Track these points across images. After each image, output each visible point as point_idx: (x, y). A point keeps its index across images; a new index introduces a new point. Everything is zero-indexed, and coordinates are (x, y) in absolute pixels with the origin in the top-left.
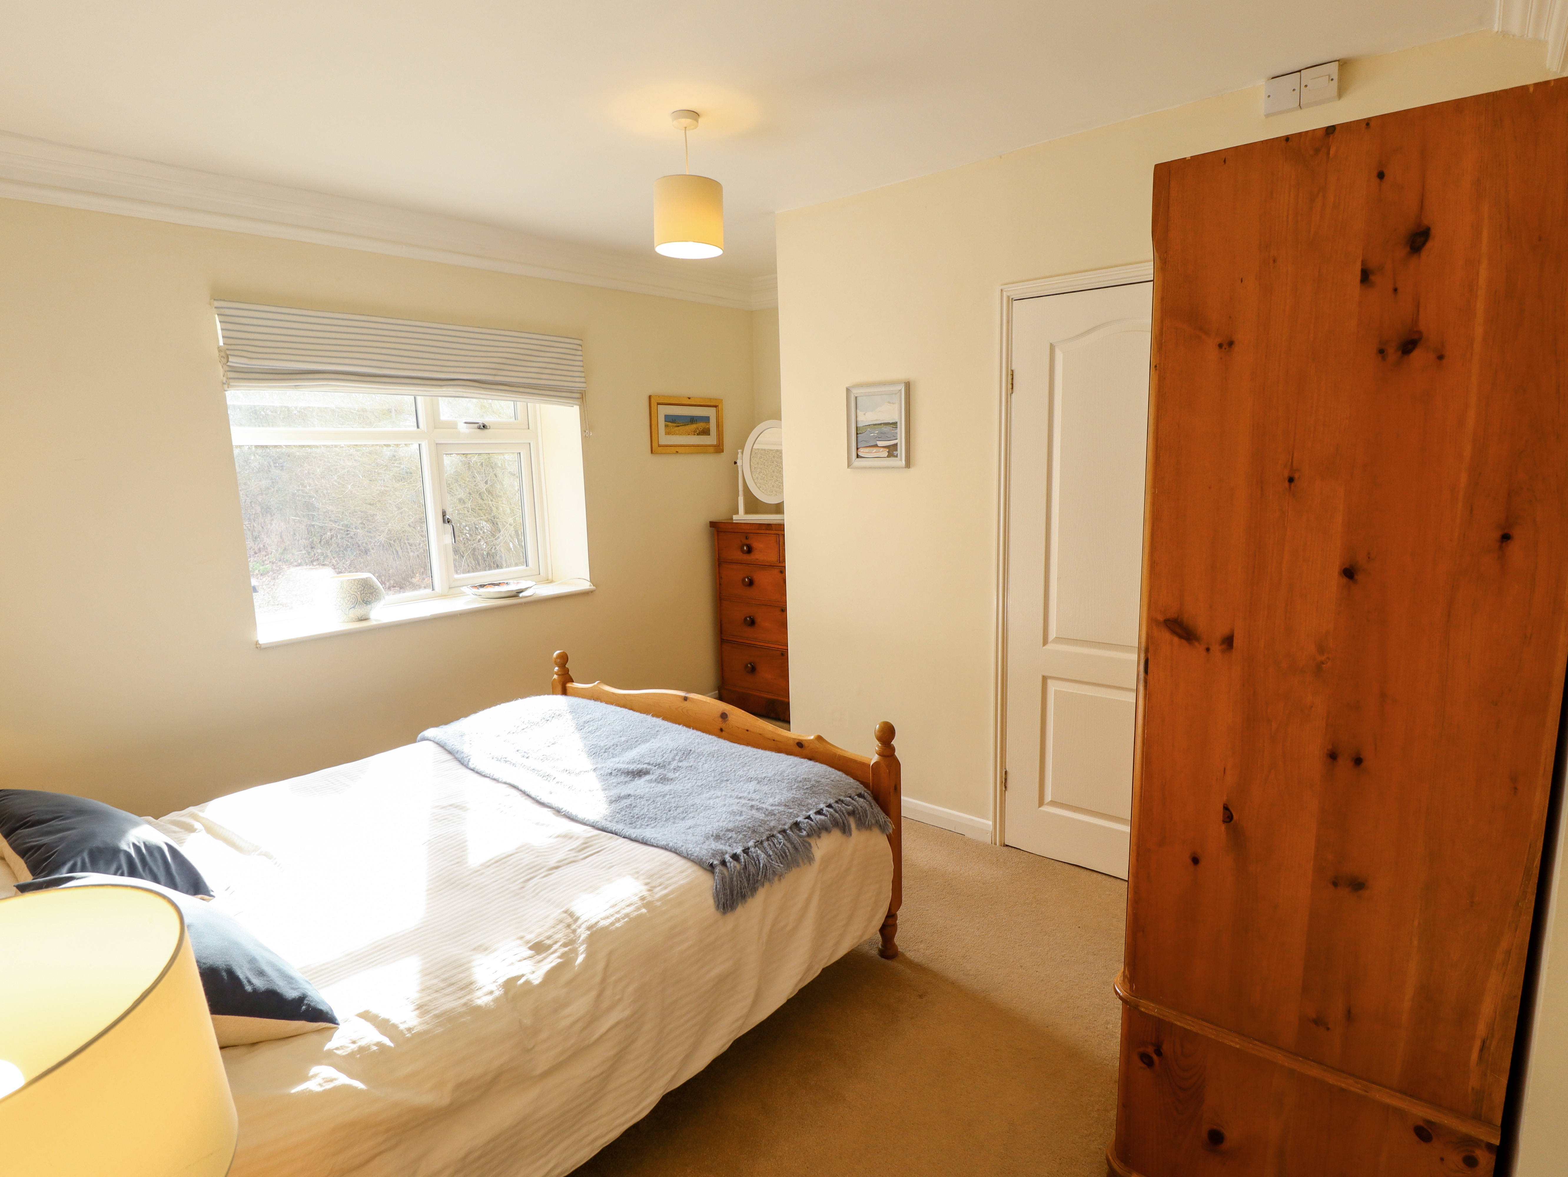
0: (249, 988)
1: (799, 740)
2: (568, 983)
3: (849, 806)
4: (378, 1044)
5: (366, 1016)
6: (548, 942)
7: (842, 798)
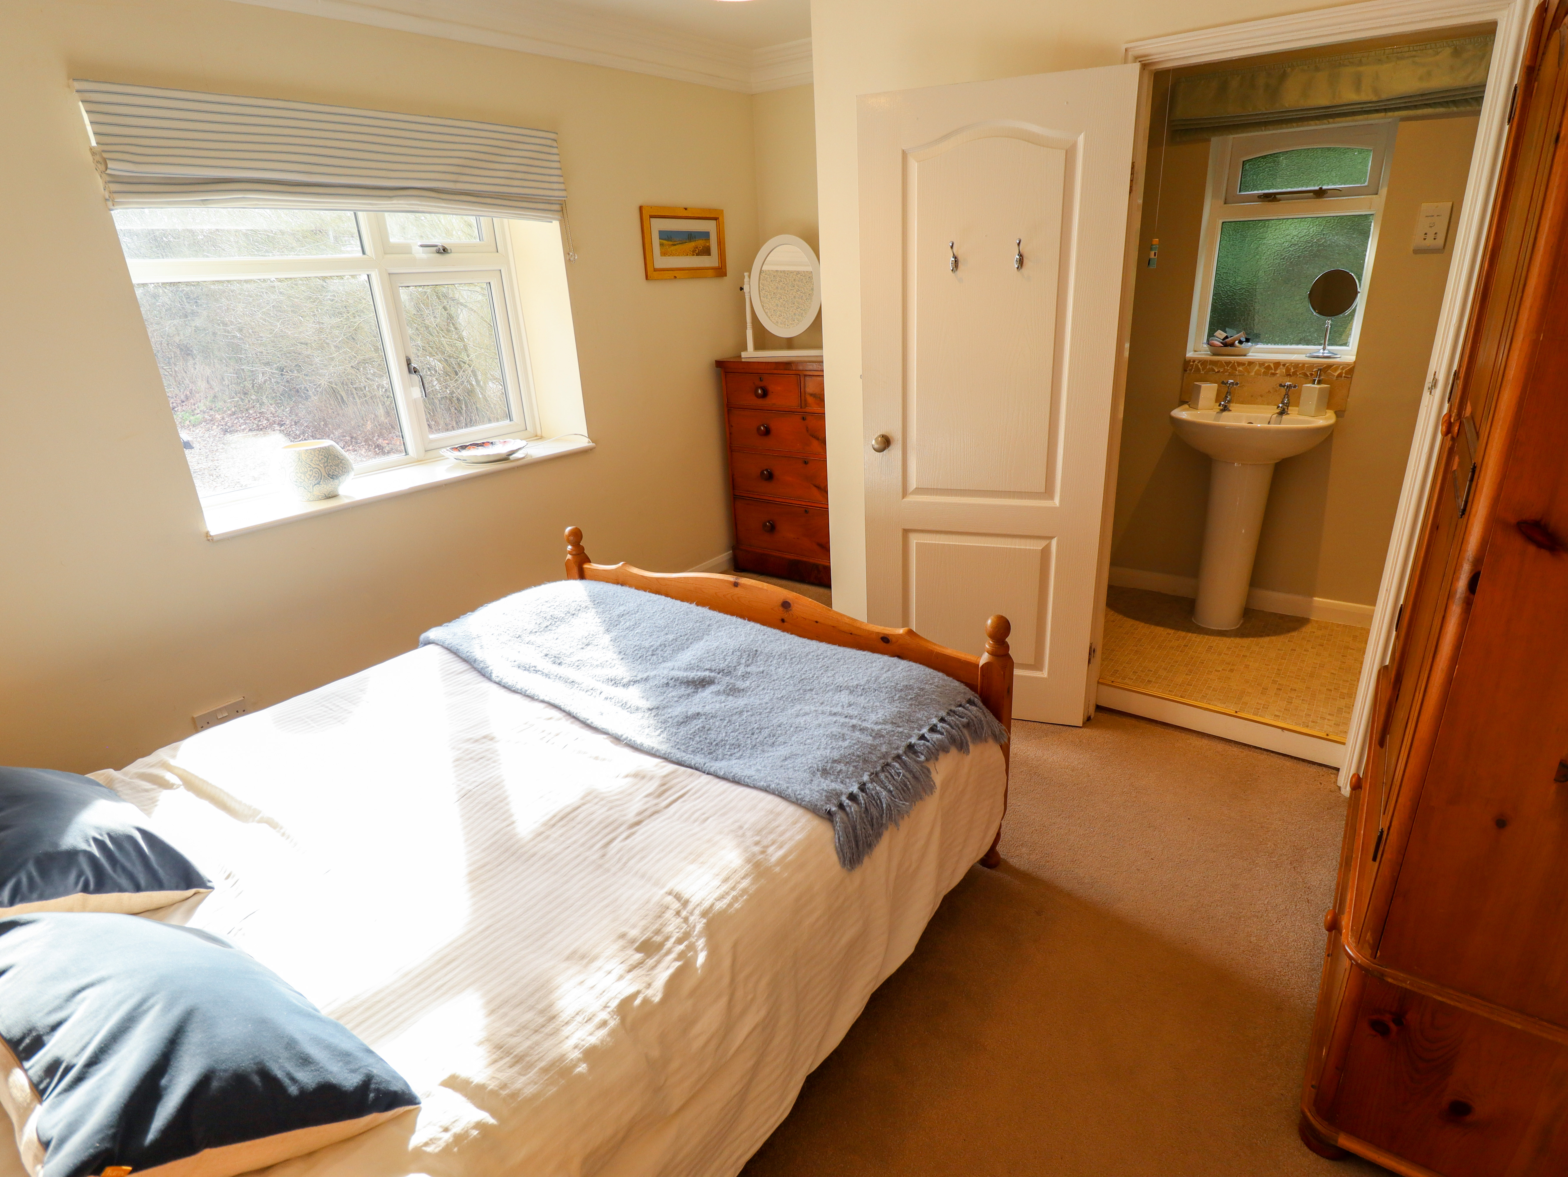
0: (293, 1090)
1: (884, 634)
2: (692, 993)
3: (963, 718)
4: (479, 1125)
5: (454, 1083)
6: (658, 939)
7: (953, 708)
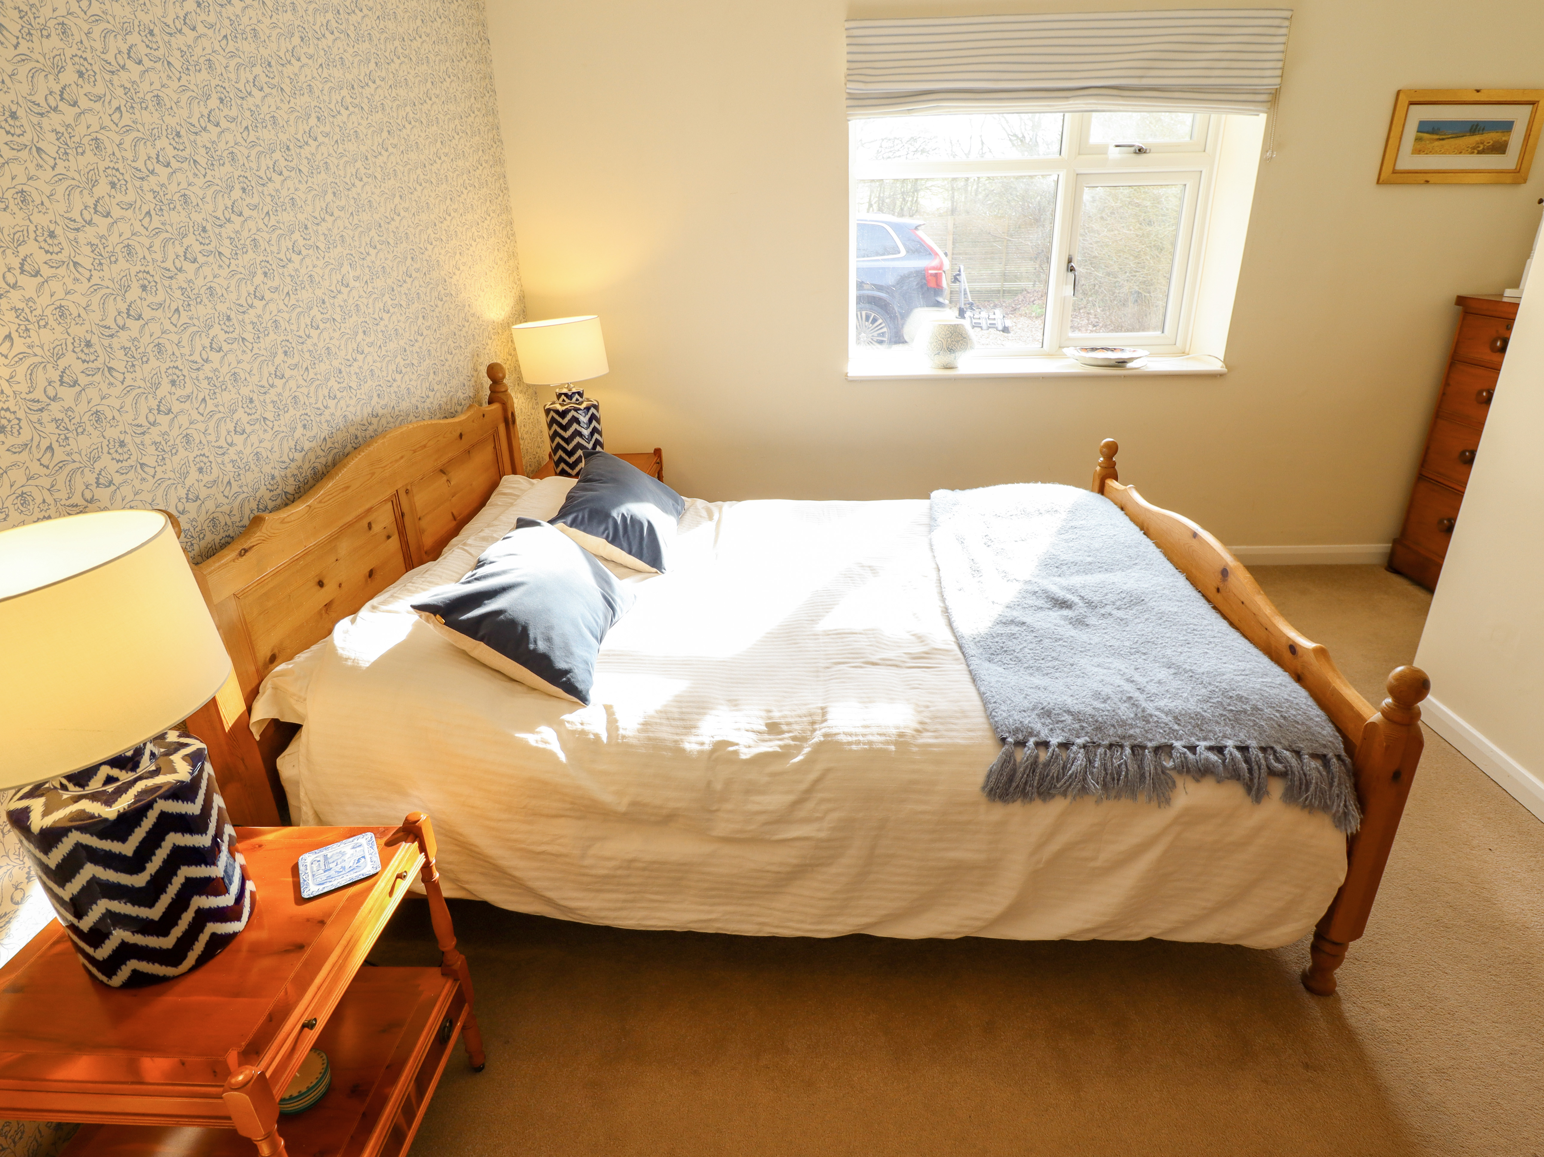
0: (532, 646)
1: (1294, 642)
2: (773, 775)
3: (1281, 763)
4: (597, 735)
5: (608, 709)
6: (785, 728)
